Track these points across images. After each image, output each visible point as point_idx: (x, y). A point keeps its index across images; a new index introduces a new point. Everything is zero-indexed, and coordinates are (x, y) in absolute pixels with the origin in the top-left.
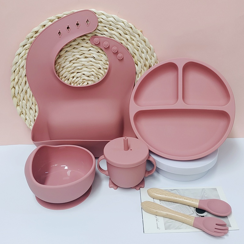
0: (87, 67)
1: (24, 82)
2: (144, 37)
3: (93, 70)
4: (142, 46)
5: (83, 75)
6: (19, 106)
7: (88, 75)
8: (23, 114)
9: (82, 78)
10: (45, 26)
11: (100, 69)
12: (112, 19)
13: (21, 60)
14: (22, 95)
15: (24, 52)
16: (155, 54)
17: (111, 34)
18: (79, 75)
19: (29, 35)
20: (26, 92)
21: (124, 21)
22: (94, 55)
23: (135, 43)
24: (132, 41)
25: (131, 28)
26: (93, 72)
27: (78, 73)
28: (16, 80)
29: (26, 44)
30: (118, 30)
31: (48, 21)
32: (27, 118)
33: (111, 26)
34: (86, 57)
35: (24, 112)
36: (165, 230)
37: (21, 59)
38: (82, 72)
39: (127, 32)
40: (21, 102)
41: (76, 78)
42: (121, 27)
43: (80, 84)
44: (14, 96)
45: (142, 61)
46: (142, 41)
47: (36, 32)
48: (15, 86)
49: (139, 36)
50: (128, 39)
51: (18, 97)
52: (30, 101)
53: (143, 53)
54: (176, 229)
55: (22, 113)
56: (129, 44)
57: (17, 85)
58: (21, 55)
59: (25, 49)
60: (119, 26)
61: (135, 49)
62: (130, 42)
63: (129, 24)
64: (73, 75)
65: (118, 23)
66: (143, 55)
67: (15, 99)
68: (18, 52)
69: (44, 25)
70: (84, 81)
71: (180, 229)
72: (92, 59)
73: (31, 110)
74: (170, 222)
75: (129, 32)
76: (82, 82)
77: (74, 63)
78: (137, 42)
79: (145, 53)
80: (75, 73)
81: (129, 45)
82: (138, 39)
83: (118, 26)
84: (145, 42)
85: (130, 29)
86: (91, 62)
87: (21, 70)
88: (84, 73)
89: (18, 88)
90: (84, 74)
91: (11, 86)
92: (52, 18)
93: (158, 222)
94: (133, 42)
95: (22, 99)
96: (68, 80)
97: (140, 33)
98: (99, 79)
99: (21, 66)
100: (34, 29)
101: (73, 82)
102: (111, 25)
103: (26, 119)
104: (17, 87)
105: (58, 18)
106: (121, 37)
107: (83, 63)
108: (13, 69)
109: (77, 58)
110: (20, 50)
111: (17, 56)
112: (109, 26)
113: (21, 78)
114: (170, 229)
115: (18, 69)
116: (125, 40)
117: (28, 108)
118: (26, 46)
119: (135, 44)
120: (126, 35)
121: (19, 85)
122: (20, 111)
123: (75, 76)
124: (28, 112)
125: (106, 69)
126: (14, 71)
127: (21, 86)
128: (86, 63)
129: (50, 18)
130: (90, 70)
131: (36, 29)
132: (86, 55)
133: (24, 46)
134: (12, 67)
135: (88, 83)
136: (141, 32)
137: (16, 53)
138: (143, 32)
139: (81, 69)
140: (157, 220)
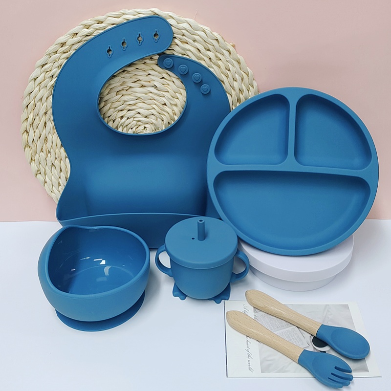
0: (143, 102)
1: (42, 123)
2: (238, 56)
3: (154, 106)
4: (235, 69)
5: (138, 115)
6: (34, 160)
7: (145, 115)
8: (40, 173)
9: (135, 119)
10: (77, 34)
11: (166, 105)
12: (185, 25)
13: (38, 89)
14: (39, 143)
15: (42, 75)
16: (255, 84)
17: (184, 49)
18: (131, 113)
19: (52, 48)
20: (46, 139)
21: (206, 29)
22: (156, 83)
23: (223, 64)
24: (218, 62)
25: (217, 40)
26: (154, 110)
27: (129, 110)
28: (30, 120)
29: (47, 64)
30: (196, 44)
31: (82, 26)
32: (47, 180)
33: (184, 37)
34: (143, 86)
35: (42, 170)
36: (262, 372)
37: (38, 86)
38: (136, 110)
39: (211, 47)
40: (37, 155)
41: (127, 118)
42: (201, 39)
43: (132, 128)
44: (27, 145)
45: (233, 93)
46: (234, 62)
47: (63, 44)
48: (28, 130)
49: (230, 54)
50: (211, 58)
51: (33, 146)
52: (51, 154)
53: (236, 81)
54: (279, 372)
55: (38, 172)
56: (213, 66)
57: (31, 128)
58: (38, 81)
59: (44, 71)
60: (197, 37)
61: (222, 74)
62: (214, 64)
63: (214, 33)
64: (121, 114)
65: (196, 32)
66: (236, 85)
67: (28, 149)
68: (33, 75)
69: (76, 32)
70: (140, 123)
71: (285, 372)
72: (153, 90)
73: (53, 168)
74: (270, 360)
75: (212, 47)
76: (136, 125)
77: (123, 95)
78: (226, 62)
79: (238, 81)
80: (125, 111)
81: (213, 68)
82: (229, 58)
83: (195, 36)
84: (239, 63)
85: (215, 43)
86: (150, 94)
87: (38, 104)
88: (139, 110)
89: (33, 133)
90: (139, 113)
91: (23, 130)
92: (88, 22)
93: (250, 359)
94: (220, 63)
95: (38, 150)
96: (114, 122)
97: (231, 49)
98: (163, 120)
99: (38, 98)
100: (59, 38)
101: (121, 125)
102: (184, 35)
103: (46, 182)
104: (31, 132)
105: (97, 22)
106: (201, 54)
107: (138, 95)
108: (25, 103)
109: (128, 86)
110: (37, 72)
111: (32, 82)
112: (181, 37)
113: (37, 117)
114: (270, 372)
115: (32, 102)
116: (207, 59)
117: (49, 164)
118: (46, 66)
119: (223, 67)
120: (208, 52)
121: (35, 127)
122: (37, 169)
123: (124, 115)
124: (48, 171)
125: (176, 105)
126: (28, 106)
127: (37, 130)
128: (143, 96)
129: (85, 22)
130: (149, 107)
131: (62, 39)
132: (143, 82)
133: (43, 66)
134: (23, 98)
135: (145, 128)
136: (234, 46)
137: (31, 76)
138: (236, 47)
139: (135, 105)
140: (249, 356)
